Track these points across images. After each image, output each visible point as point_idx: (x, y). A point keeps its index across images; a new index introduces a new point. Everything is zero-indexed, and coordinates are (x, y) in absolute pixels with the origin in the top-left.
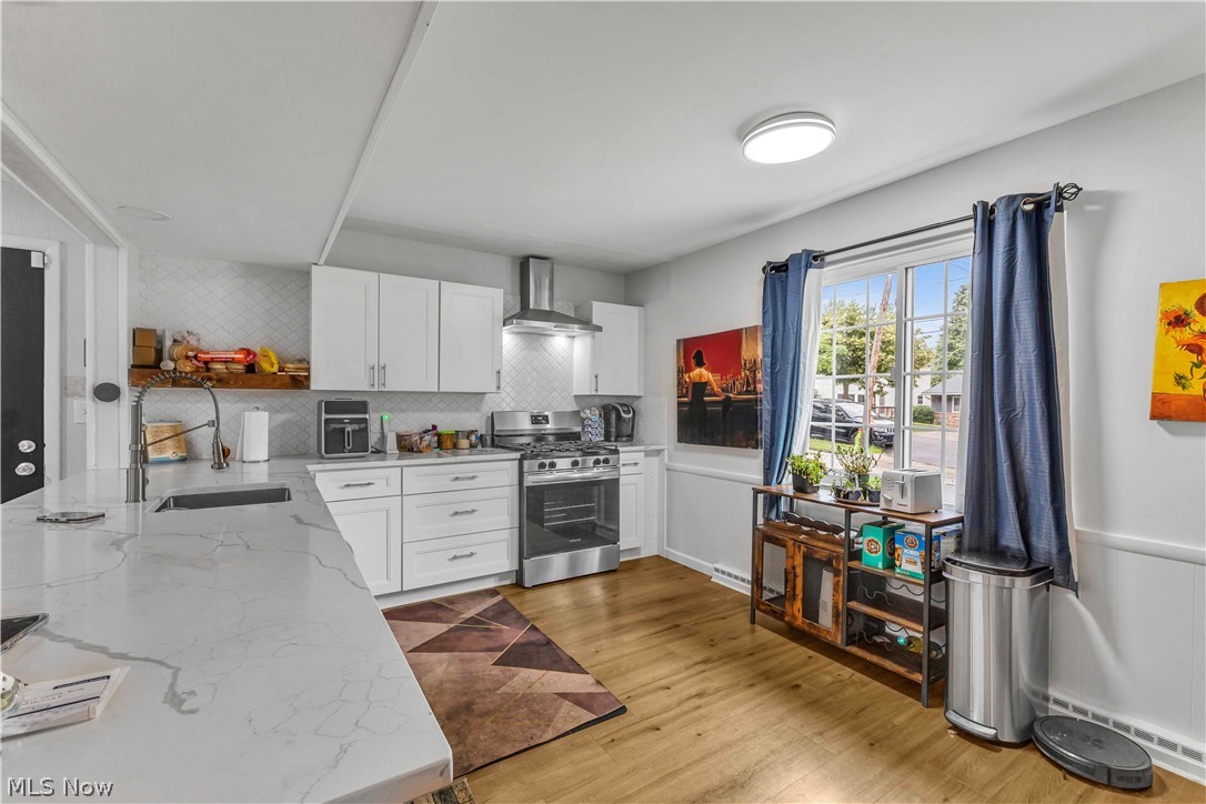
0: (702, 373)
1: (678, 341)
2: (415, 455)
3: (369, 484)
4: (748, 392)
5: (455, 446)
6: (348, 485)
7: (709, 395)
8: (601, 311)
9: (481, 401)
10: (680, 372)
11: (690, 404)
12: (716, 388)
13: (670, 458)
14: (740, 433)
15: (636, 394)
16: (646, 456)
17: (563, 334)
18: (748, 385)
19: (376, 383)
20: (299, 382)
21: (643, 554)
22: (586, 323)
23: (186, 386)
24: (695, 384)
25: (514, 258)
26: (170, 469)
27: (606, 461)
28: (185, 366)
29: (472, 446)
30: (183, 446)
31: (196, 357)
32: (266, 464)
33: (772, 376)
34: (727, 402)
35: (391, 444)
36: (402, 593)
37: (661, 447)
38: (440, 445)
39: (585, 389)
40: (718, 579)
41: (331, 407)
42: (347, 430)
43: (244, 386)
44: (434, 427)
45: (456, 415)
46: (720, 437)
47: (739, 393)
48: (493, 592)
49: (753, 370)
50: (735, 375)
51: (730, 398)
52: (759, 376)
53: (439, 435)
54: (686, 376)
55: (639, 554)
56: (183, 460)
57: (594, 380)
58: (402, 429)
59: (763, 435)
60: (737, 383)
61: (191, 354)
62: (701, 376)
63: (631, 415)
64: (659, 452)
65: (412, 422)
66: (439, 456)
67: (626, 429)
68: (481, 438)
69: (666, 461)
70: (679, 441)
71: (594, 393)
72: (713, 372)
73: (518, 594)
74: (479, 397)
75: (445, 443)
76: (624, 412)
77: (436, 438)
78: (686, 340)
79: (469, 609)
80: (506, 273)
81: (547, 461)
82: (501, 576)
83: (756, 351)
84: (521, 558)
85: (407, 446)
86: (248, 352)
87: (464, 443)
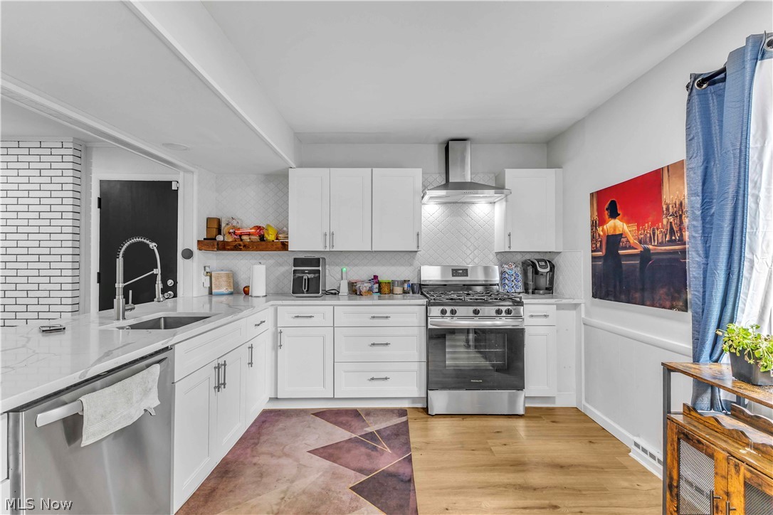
0: (616, 225)
1: (592, 195)
2: (358, 297)
3: (311, 317)
4: (672, 242)
5: (391, 292)
6: (298, 317)
7: (625, 248)
8: (513, 177)
9: (414, 258)
10: (594, 225)
11: (605, 258)
12: (632, 240)
13: (587, 313)
14: (662, 291)
15: (554, 250)
16: (557, 309)
17: (483, 200)
18: (672, 232)
19: (328, 245)
20: (284, 246)
21: (558, 404)
22: (499, 187)
23: (228, 250)
24: (608, 237)
25: (441, 143)
26: (224, 299)
27: (509, 312)
28: (228, 238)
29: (405, 292)
30: (232, 285)
31: (234, 233)
32: (264, 298)
33: (704, 219)
34: (645, 256)
35: (344, 289)
36: (333, 399)
37: (575, 301)
38: (380, 291)
39: (499, 246)
40: (636, 455)
41: (297, 262)
42: (304, 278)
43: (258, 249)
44: (376, 277)
45: (393, 269)
46: (638, 295)
47: (661, 244)
48: (403, 412)
49: (679, 214)
50: (653, 224)
51: (648, 250)
52: (686, 221)
53: (380, 284)
54: (600, 229)
55: (554, 403)
56: (231, 294)
57: (507, 237)
58: (354, 278)
59: (692, 294)
60: (657, 232)
61: (231, 231)
62: (615, 228)
63: (548, 269)
64: (576, 306)
65: (361, 273)
66: (380, 298)
67: (543, 282)
68: (412, 286)
69: (583, 316)
70: (594, 296)
71: (507, 250)
72: (628, 222)
73: (424, 418)
74: (412, 254)
75: (382, 288)
76: (541, 266)
77: (377, 285)
78: (599, 193)
79: (376, 423)
80: (433, 156)
81: (448, 309)
82: (414, 400)
83: (681, 192)
84: (428, 388)
85: (354, 290)
86: (259, 228)
87: (398, 290)
